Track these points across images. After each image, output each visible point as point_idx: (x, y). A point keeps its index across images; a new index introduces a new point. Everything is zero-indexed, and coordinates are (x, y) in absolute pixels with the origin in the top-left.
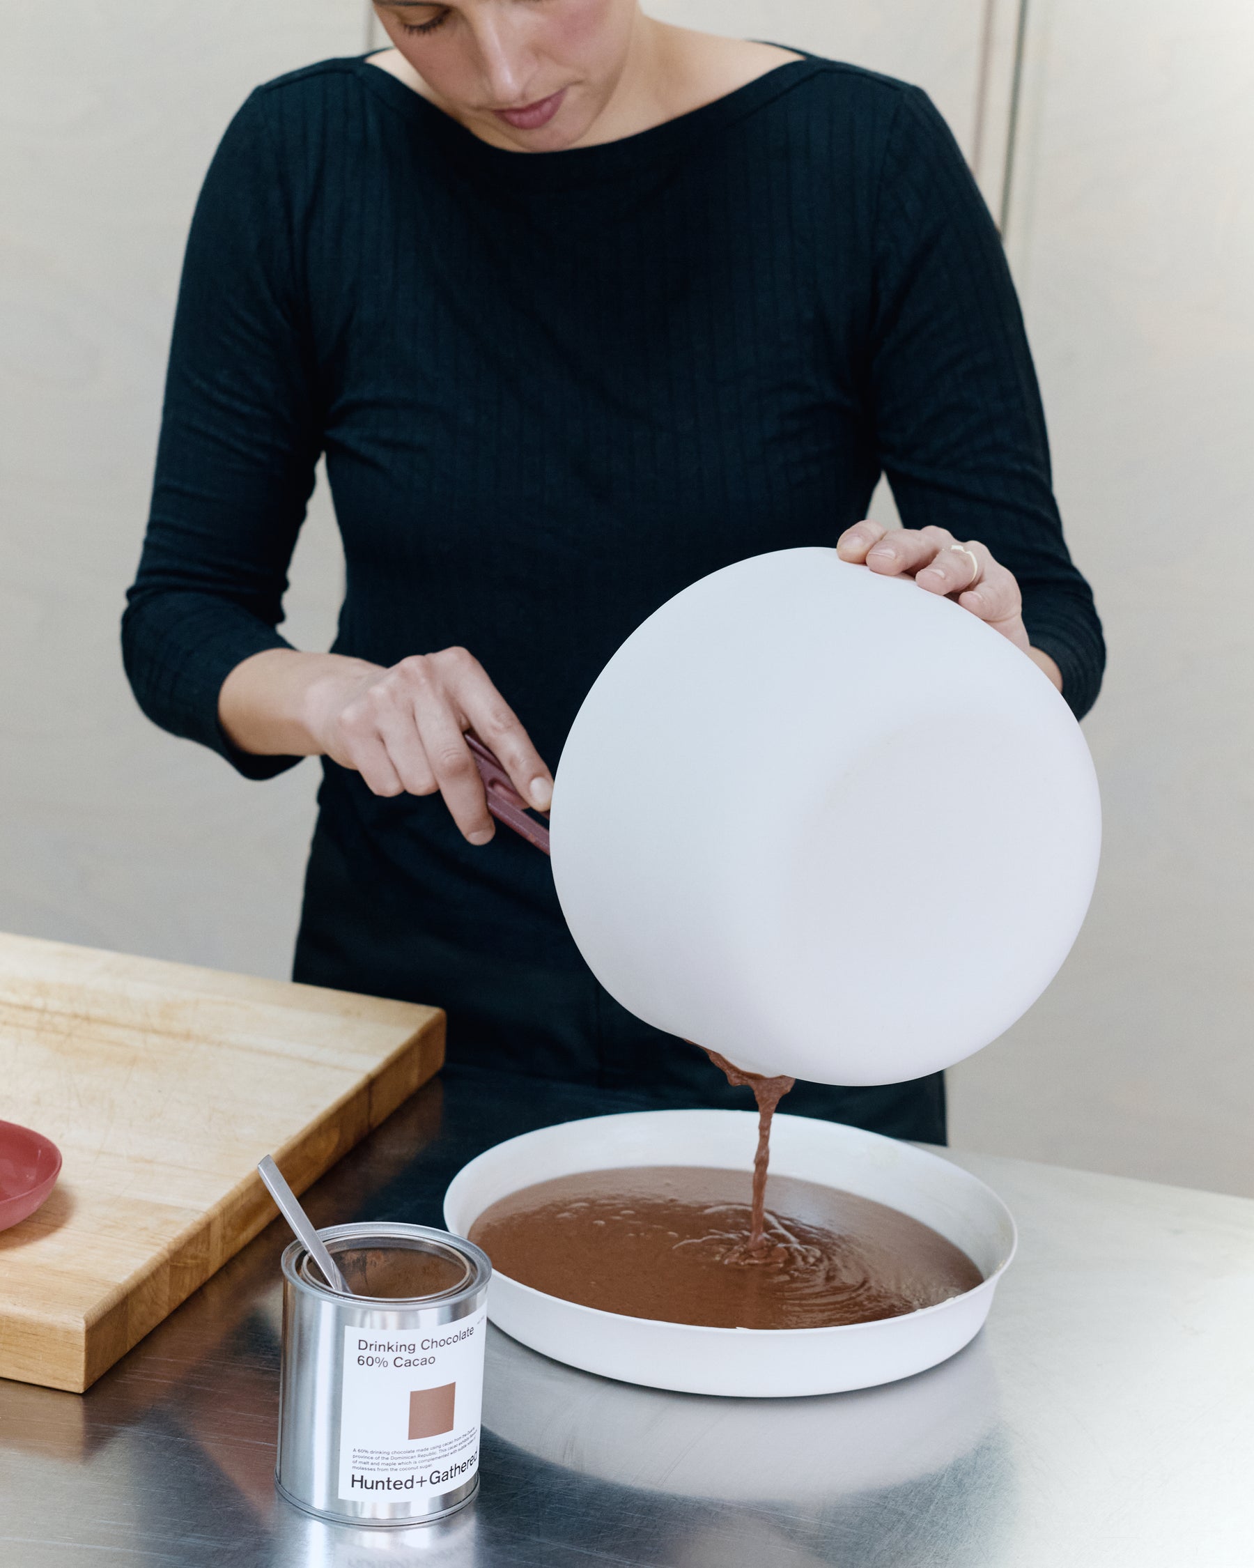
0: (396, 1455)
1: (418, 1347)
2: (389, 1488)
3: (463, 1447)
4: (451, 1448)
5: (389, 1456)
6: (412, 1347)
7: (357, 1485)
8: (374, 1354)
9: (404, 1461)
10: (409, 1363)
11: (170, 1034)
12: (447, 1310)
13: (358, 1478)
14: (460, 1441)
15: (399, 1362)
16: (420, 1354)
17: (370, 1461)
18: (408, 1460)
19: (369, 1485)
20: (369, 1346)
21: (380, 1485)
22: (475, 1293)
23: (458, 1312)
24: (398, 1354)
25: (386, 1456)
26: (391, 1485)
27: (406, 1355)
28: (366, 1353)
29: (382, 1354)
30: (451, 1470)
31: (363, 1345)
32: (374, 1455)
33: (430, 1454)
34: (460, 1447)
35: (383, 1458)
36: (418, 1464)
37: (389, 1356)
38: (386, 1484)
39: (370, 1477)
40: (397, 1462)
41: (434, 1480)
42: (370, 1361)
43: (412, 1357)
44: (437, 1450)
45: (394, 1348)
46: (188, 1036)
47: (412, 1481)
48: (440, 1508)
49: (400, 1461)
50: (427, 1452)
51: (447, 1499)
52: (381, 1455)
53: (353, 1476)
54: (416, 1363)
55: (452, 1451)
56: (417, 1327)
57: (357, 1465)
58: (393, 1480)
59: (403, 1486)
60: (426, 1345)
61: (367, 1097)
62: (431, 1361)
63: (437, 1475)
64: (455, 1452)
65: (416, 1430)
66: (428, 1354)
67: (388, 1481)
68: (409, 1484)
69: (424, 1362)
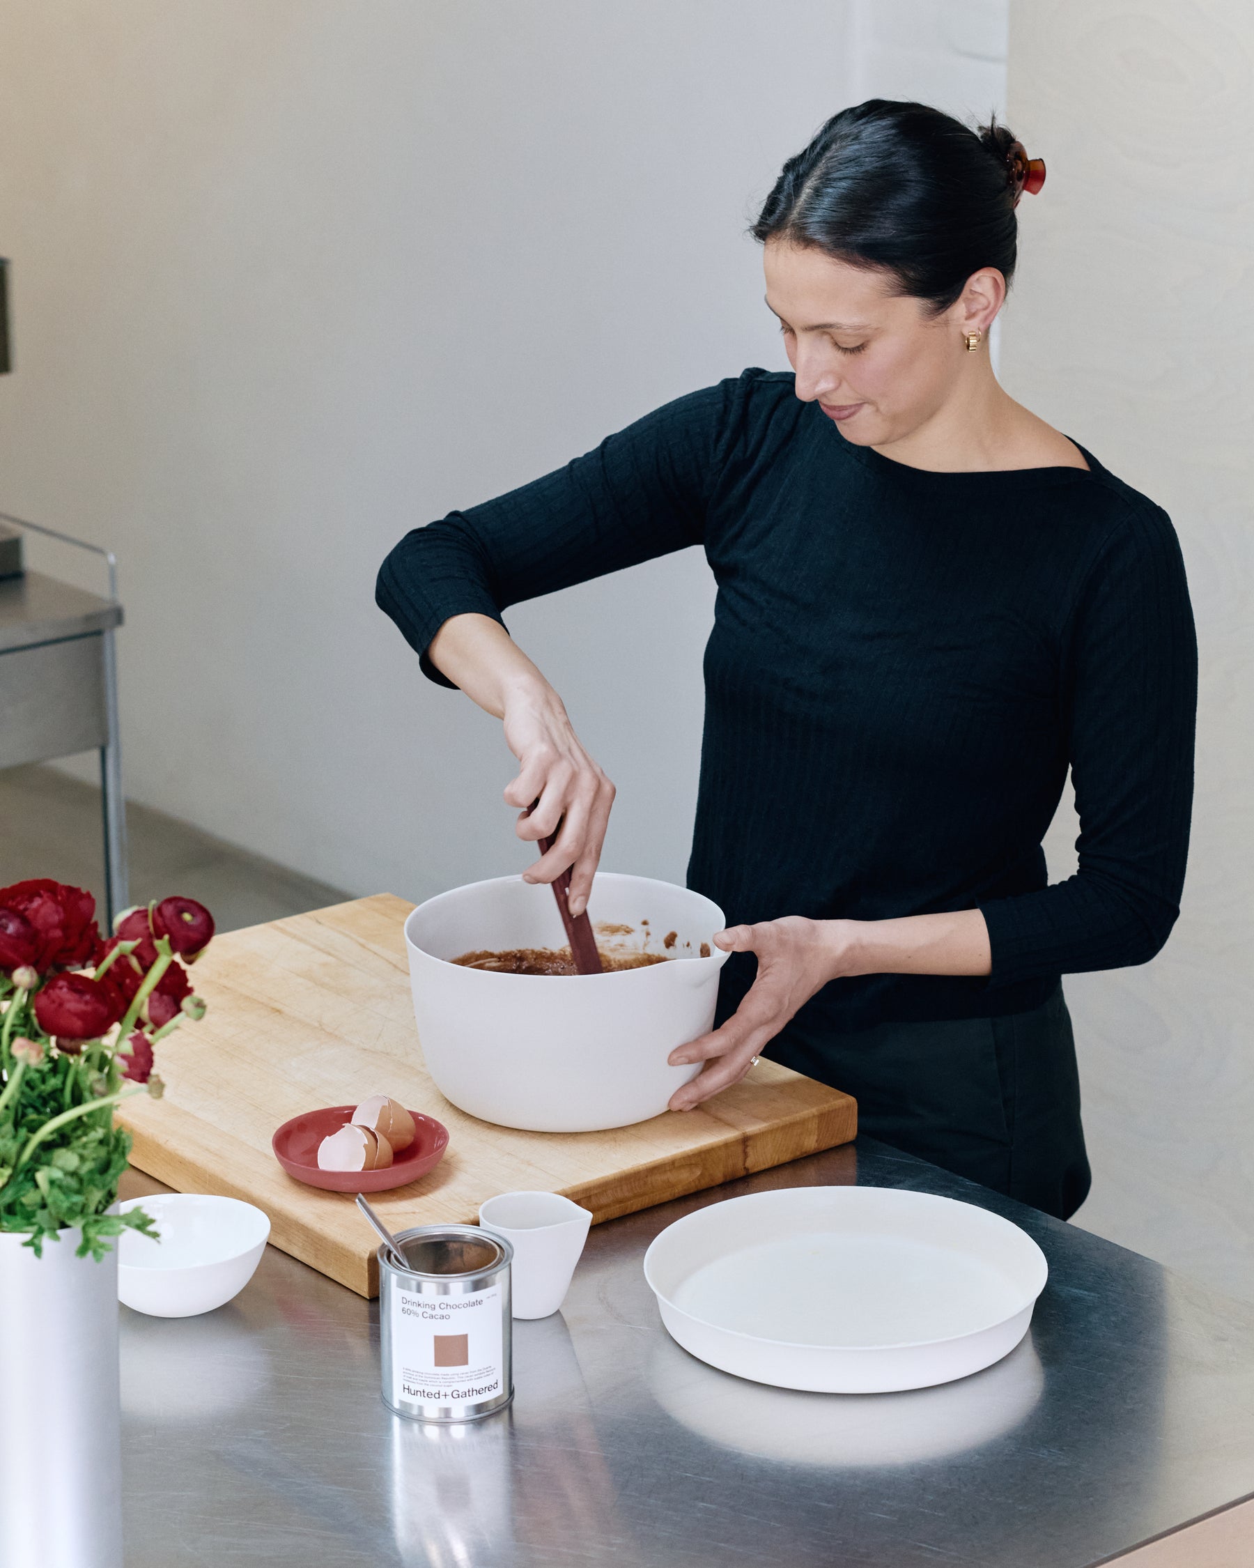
0: (428, 1376)
1: (437, 1307)
3: (478, 1378)
5: (423, 1375)
6: (433, 1307)
7: (406, 1391)
8: (411, 1308)
9: (433, 1379)
10: (432, 1317)
12: (470, 1285)
13: (406, 1387)
14: (476, 1374)
15: (425, 1315)
16: (438, 1312)
17: (413, 1377)
18: (435, 1380)
19: (413, 1393)
20: (408, 1302)
21: (419, 1394)
23: (477, 1286)
24: (424, 1310)
25: (421, 1375)
26: (426, 1395)
27: (430, 1312)
28: (407, 1306)
29: (415, 1308)
30: (469, 1391)
31: (405, 1301)
32: (415, 1374)
33: (450, 1378)
34: (476, 1377)
35: (420, 1376)
36: (442, 1384)
37: (420, 1310)
39: (413, 1387)
40: (428, 1380)
41: (461, 1394)
43: (434, 1313)
44: (456, 1376)
45: (422, 1305)
47: (439, 1394)
48: (472, 1413)
49: (431, 1380)
50: (448, 1377)
51: (479, 1408)
52: (418, 1374)
53: (404, 1385)
54: (436, 1317)
55: (468, 1378)
56: (446, 1293)
57: (405, 1378)
58: (426, 1391)
59: (433, 1396)
60: (442, 1306)
61: (740, 1149)
62: (447, 1317)
63: (457, 1393)
64: (471, 1380)
65: (440, 1361)
66: (444, 1312)
67: (424, 1392)
68: (437, 1396)
69: (443, 1317)
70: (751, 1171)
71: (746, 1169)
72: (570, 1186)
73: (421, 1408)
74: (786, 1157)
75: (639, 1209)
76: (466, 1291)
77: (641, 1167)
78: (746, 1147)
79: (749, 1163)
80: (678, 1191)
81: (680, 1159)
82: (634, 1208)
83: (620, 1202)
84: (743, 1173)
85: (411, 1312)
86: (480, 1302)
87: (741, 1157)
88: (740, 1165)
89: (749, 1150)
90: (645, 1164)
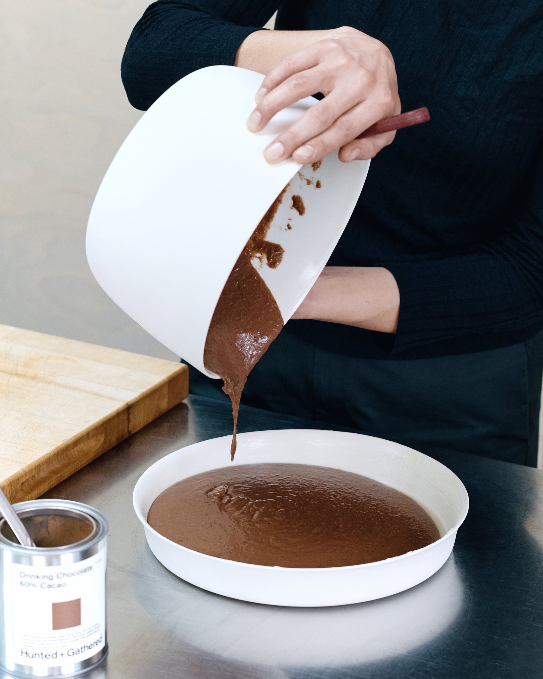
0: (45, 639)
1: (55, 577)
2: (42, 658)
3: (89, 635)
4: (81, 635)
5: (41, 639)
6: (51, 577)
7: (24, 655)
8: (29, 580)
9: (51, 642)
10: (50, 586)
11: (25, 376)
12: (78, 555)
13: (24, 651)
14: (87, 631)
15: (43, 585)
16: (56, 581)
17: (31, 642)
18: (53, 642)
19: (31, 656)
20: (26, 575)
21: (37, 656)
22: (97, 543)
23: (86, 555)
24: (43, 581)
26: (44, 656)
27: (48, 582)
28: (25, 580)
29: (34, 581)
30: (82, 648)
31: (23, 575)
32: (33, 639)
33: (66, 639)
34: (87, 635)
35: (38, 640)
36: (59, 645)
37: (38, 582)
38: (40, 655)
39: (31, 651)
40: (46, 642)
41: (70, 653)
42: (27, 584)
43: (51, 583)
44: (71, 637)
45: (40, 577)
46: (34, 378)
47: (56, 654)
48: (80, 668)
49: (49, 642)
50: (64, 638)
52: (36, 639)
53: (22, 650)
54: (54, 586)
55: (82, 637)
56: (59, 564)
57: (24, 645)
58: (45, 653)
59: (51, 657)
60: (59, 576)
61: (125, 417)
62: (64, 585)
63: (72, 651)
64: (83, 638)
65: (57, 624)
66: (61, 581)
67: (42, 654)
68: (54, 656)
69: (59, 586)
70: (132, 433)
71: (129, 432)
72: (26, 465)
73: (31, 668)
74: (151, 418)
75: (68, 476)
76: (75, 561)
77: (69, 442)
78: (129, 414)
79: (131, 428)
80: (91, 457)
81: (92, 430)
82: (66, 476)
83: (55, 472)
84: (127, 436)
85: (29, 584)
86: (90, 568)
87: (126, 424)
88: (126, 430)
89: (131, 417)
90: (71, 439)
